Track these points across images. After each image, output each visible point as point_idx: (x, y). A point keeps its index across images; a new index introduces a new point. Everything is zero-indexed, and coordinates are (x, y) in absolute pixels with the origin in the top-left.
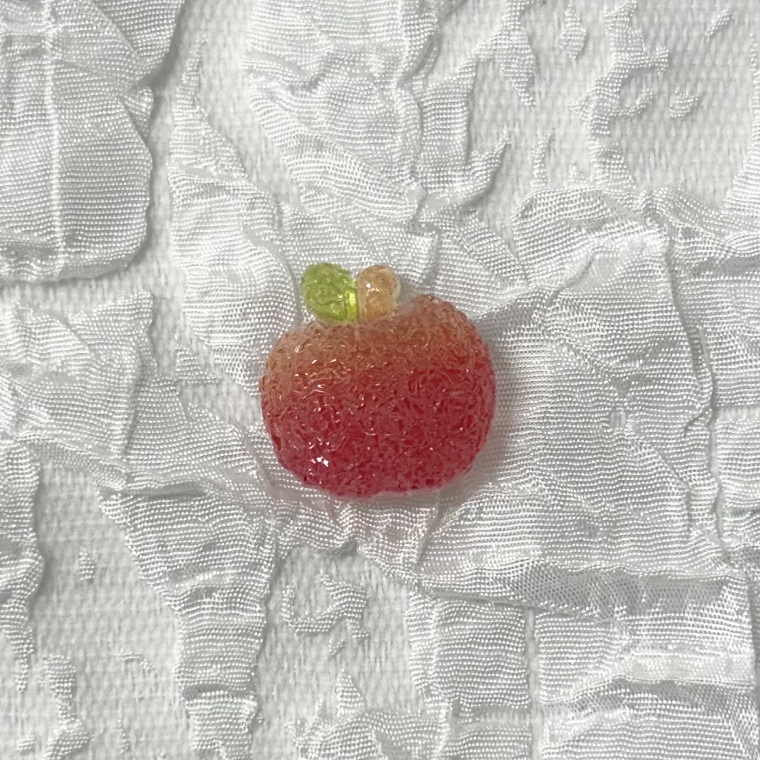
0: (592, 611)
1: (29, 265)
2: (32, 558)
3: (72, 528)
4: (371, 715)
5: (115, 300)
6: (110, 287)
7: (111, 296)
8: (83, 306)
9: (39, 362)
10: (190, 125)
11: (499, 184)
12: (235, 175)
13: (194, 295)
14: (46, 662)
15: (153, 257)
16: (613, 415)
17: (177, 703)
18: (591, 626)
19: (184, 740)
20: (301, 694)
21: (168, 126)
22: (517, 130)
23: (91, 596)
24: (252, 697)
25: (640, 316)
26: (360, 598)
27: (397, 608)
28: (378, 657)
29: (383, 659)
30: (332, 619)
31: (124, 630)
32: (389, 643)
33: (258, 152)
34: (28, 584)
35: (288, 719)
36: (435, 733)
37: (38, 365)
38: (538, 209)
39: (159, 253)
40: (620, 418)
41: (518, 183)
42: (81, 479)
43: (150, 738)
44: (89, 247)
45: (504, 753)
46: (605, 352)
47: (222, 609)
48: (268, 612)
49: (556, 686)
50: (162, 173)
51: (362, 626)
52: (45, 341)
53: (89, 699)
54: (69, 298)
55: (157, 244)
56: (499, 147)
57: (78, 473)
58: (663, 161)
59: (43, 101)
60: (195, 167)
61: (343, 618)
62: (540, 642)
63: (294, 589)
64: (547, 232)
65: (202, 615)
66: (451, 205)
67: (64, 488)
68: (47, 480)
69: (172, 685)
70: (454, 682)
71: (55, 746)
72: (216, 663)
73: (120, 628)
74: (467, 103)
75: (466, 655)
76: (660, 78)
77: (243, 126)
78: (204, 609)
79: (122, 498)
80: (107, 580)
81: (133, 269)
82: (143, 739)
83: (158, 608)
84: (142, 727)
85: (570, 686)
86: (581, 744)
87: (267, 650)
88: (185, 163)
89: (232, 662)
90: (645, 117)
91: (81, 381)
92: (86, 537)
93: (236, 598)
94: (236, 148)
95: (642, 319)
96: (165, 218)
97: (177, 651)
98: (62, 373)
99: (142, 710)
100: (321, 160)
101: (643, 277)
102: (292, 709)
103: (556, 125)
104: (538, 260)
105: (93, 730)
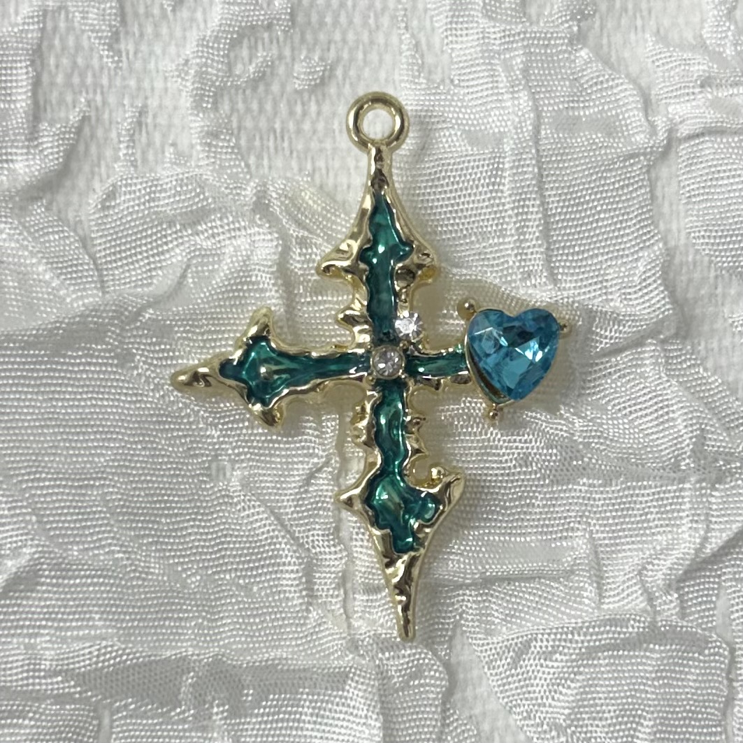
74: (33, 62)
76: (281, 39)
90: (261, 88)
103: (149, 93)
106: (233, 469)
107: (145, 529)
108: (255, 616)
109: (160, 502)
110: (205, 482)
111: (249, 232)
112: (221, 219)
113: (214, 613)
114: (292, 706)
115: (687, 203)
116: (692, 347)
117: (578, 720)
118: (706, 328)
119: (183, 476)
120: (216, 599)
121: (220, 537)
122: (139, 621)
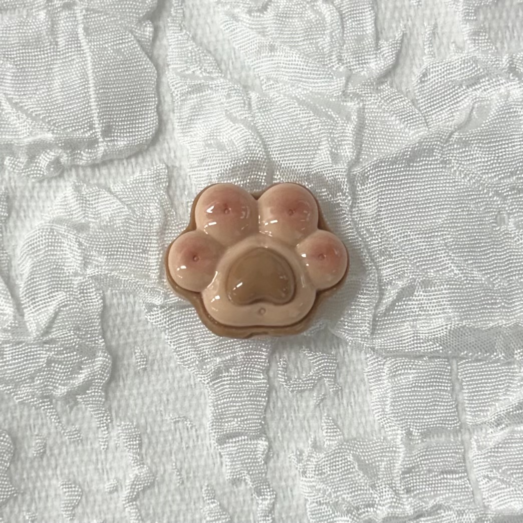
0: (498, 355)
1: (80, 154)
2: (103, 357)
3: (128, 334)
4: (348, 443)
5: (141, 171)
6: (137, 163)
7: (139, 169)
8: (119, 178)
9: (93, 220)
10: (181, 44)
11: (401, 61)
12: (215, 75)
13: (196, 163)
14: (119, 428)
15: (164, 139)
16: (498, 217)
17: (213, 447)
18: (498, 366)
19: (220, 473)
20: (298, 433)
21: (165, 46)
22: (410, 23)
23: (145, 379)
24: (264, 439)
25: (510, 145)
26: (333, 363)
27: (359, 367)
28: (349, 403)
29: (353, 404)
30: (314, 380)
31: (171, 401)
32: (356, 393)
33: (229, 58)
34: (103, 375)
35: (290, 451)
36: (395, 452)
37: (93, 222)
38: (431, 75)
39: (168, 137)
40: (504, 218)
41: (414, 58)
42: (131, 299)
43: (196, 474)
44: (120, 137)
45: (445, 461)
46: (487, 173)
47: (237, 380)
48: (269, 379)
49: (477, 411)
50: (164, 80)
51: (335, 381)
52: (96, 205)
53: (151, 451)
54: (110, 174)
55: (165, 129)
56: (398, 35)
57: (129, 295)
58: (515, 34)
59: (78, 37)
60: (187, 72)
61: (322, 377)
62: (463, 381)
63: (285, 361)
64: (439, 91)
65: (224, 385)
66: (369, 79)
67: (121, 307)
68: (108, 302)
69: (208, 436)
70: (405, 415)
71: (132, 485)
72: (237, 417)
73: (168, 400)
75: (411, 396)
77: (217, 41)
78: (224, 381)
79: (161, 309)
80: (156, 367)
81: (151, 149)
82: (191, 475)
83: (192, 383)
84: (190, 467)
85: (488, 410)
86: (500, 450)
87: (271, 405)
88: (179, 70)
89: (247, 416)
91: (124, 230)
92: (139, 339)
93: (246, 371)
94: (214, 56)
95: (511, 147)
96: (170, 111)
97: (209, 412)
98: (110, 226)
99: (189, 455)
100: (274, 59)
101: (510, 117)
102: (292, 445)
104: (434, 112)
105: (157, 472)
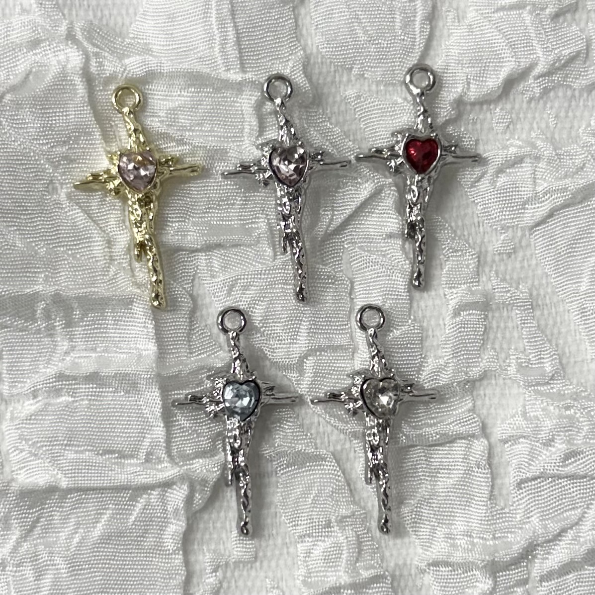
106: (62, 188)
107: (12, 222)
108: (78, 271)
109: (20, 206)
110: (46, 195)
111: (66, 51)
112: (49, 45)
113: (55, 270)
114: (102, 320)
115: (316, 29)
116: (323, 110)
117: (267, 323)
118: (331, 100)
119: (33, 192)
120: (56, 262)
121: (56, 227)
122: (12, 273)
